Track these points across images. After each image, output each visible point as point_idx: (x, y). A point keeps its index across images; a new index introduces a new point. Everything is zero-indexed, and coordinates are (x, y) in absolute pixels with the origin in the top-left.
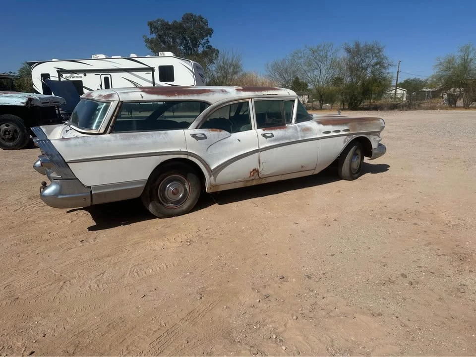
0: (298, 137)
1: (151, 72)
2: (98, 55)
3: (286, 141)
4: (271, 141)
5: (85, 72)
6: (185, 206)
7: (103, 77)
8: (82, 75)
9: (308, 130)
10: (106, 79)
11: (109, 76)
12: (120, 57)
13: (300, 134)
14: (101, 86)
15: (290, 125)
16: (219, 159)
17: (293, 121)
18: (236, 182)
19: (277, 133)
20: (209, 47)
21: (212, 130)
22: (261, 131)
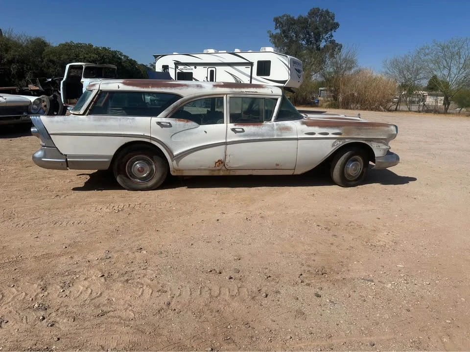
0: (273, 136)
1: (250, 67)
2: (208, 50)
3: (259, 138)
4: (240, 136)
5: (196, 65)
6: (150, 184)
7: (210, 69)
8: (193, 67)
9: (287, 129)
10: (212, 72)
11: (214, 69)
12: (225, 52)
13: (275, 132)
14: (207, 78)
15: (268, 123)
16: (184, 147)
17: (273, 119)
18: (199, 170)
19: (249, 129)
20: (333, 42)
21: (179, 120)
22: (232, 126)
